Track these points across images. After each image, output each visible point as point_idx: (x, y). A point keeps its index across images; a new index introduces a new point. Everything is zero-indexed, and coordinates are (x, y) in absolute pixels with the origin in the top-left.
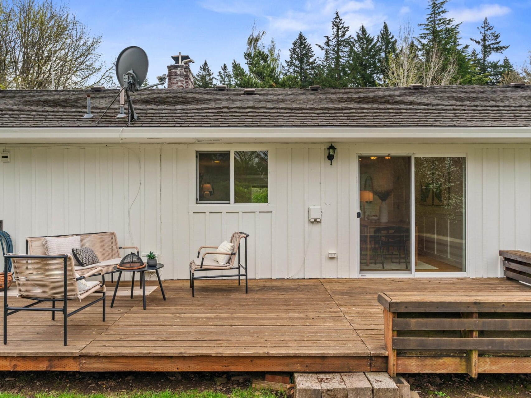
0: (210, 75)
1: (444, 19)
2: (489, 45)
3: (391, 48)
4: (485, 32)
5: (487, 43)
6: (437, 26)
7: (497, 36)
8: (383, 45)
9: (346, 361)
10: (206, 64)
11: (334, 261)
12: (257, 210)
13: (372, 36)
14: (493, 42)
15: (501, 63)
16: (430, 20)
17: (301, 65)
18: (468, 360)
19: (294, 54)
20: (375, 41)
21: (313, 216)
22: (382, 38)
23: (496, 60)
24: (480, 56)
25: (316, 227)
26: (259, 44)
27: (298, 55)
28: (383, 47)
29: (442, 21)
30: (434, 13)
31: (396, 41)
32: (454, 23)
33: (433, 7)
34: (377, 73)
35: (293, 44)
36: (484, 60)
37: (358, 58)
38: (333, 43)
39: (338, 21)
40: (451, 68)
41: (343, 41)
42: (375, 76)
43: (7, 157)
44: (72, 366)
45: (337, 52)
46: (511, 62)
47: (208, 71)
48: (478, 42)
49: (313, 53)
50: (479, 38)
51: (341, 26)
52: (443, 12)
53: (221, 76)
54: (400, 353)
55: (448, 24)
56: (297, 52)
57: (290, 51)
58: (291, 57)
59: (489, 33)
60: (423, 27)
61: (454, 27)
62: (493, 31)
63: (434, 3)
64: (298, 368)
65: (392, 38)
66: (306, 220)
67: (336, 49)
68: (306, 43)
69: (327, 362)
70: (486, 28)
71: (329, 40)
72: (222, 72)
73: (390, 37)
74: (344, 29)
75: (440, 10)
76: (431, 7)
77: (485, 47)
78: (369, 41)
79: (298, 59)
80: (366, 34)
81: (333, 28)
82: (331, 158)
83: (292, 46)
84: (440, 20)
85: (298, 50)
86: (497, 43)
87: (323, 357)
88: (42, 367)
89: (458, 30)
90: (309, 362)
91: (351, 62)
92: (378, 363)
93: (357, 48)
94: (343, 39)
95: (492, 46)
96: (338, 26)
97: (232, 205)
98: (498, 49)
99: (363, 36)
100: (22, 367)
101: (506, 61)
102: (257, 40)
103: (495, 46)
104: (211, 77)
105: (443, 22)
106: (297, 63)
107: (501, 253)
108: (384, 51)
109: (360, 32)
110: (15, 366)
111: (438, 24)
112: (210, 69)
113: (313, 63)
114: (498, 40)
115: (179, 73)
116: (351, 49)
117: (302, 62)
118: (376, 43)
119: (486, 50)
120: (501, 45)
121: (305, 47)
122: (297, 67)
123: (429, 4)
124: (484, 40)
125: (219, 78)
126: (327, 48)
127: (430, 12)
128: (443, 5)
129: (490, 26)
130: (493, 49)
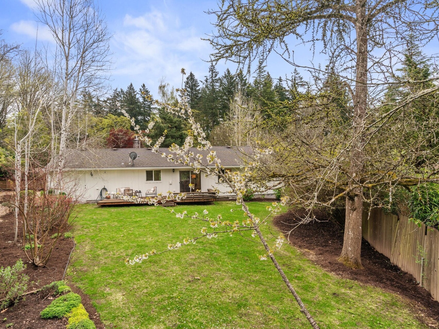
0: (134, 92)
3: (244, 83)
4: (296, 75)
5: (297, 82)
6: (261, 79)
7: (301, 78)
8: (239, 81)
10: (131, 85)
12: (159, 182)
13: (233, 75)
14: (300, 81)
17: (192, 91)
19: (187, 84)
20: (235, 78)
22: (238, 77)
26: (166, 89)
27: (189, 85)
38: (210, 80)
39: (212, 68)
41: (216, 80)
47: (133, 90)
48: (292, 81)
49: (199, 84)
51: (214, 71)
53: (141, 91)
57: (185, 82)
58: (186, 86)
62: (299, 75)
66: (169, 184)
67: (211, 84)
68: (194, 78)
70: (296, 73)
71: (207, 79)
72: (142, 89)
73: (244, 76)
74: (216, 73)
75: (263, 71)
77: (295, 84)
78: (232, 78)
79: (189, 87)
80: (230, 74)
81: (209, 72)
82: (174, 171)
83: (186, 80)
85: (189, 82)
93: (225, 81)
94: (215, 78)
95: (299, 83)
96: (212, 71)
97: (153, 181)
98: (302, 85)
99: (228, 75)
102: (164, 87)
103: (301, 83)
104: (135, 93)
106: (189, 90)
109: (227, 72)
112: (134, 88)
113: (199, 90)
114: (302, 80)
116: (221, 83)
117: (192, 89)
121: (194, 80)
122: (189, 92)
124: (295, 80)
125: (140, 93)
126: (206, 83)
128: (264, 68)
129: (298, 72)
130: (300, 85)
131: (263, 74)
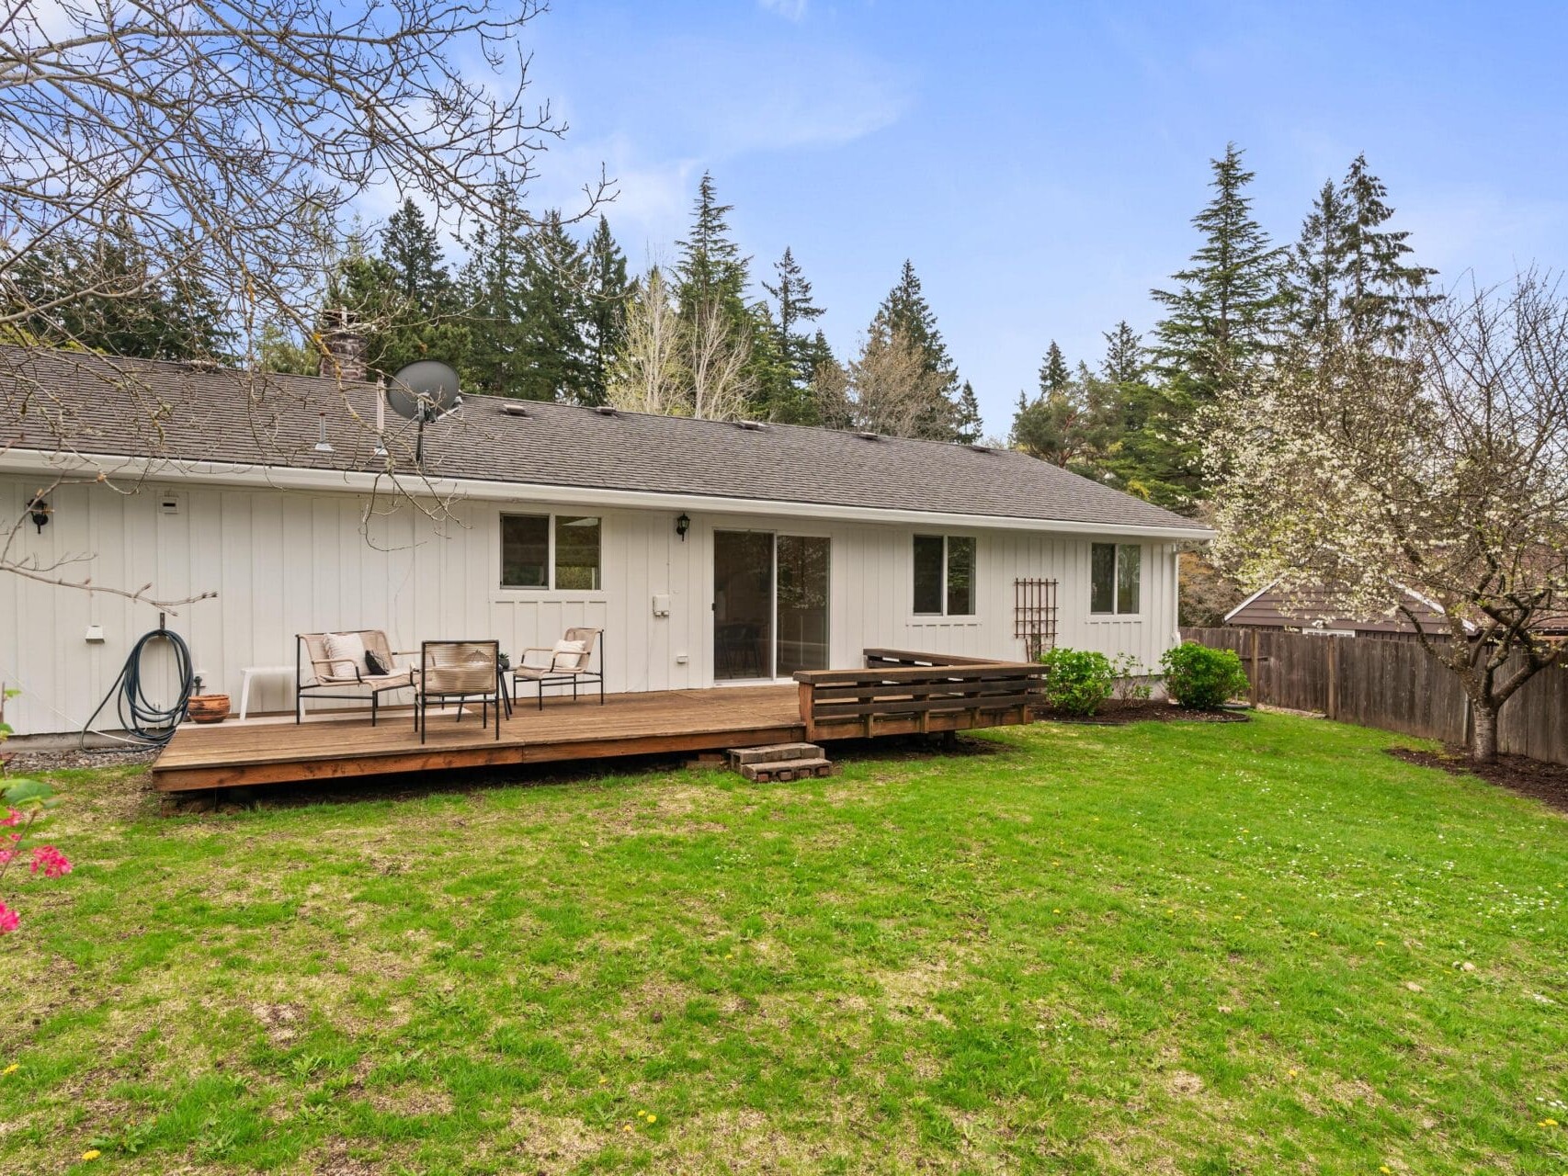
1: (722, 241)
2: (794, 302)
3: (614, 273)
4: (787, 275)
5: (791, 298)
6: (709, 253)
7: (806, 288)
8: (597, 263)
9: (771, 734)
11: (684, 667)
12: (587, 600)
13: (572, 238)
14: (800, 296)
15: (812, 339)
16: (698, 237)
17: (410, 274)
18: (866, 725)
19: (393, 244)
20: (580, 250)
21: (659, 609)
22: (596, 248)
23: (804, 334)
24: (777, 319)
25: (663, 623)
27: (402, 250)
28: (599, 268)
29: (720, 245)
30: (706, 227)
31: (624, 260)
32: (741, 254)
33: (705, 213)
34: (584, 321)
35: (391, 220)
36: (785, 330)
37: (544, 281)
38: (493, 239)
39: (503, 191)
40: (742, 350)
41: (514, 239)
42: (579, 326)
43: (173, 505)
44: (513, 759)
45: (501, 261)
46: (829, 341)
48: (773, 292)
49: (439, 252)
50: (777, 284)
51: (511, 205)
52: (722, 227)
54: (817, 723)
55: (729, 254)
56: (401, 242)
57: (383, 234)
58: (386, 251)
59: (792, 277)
60: (683, 248)
61: (739, 262)
62: (799, 276)
63: (706, 206)
64: (732, 743)
65: (617, 252)
66: (651, 613)
67: (498, 253)
68: (422, 223)
69: (756, 735)
70: (789, 269)
71: (484, 232)
73: (613, 248)
74: (518, 213)
75: (716, 223)
76: (700, 211)
77: (787, 304)
78: (569, 248)
79: (403, 257)
80: (561, 231)
81: (493, 205)
82: (681, 531)
83: (388, 225)
84: (715, 242)
85: (401, 236)
86: (807, 301)
87: (753, 731)
88: (480, 761)
89: (746, 270)
90: (739, 737)
91: (528, 287)
92: (798, 734)
93: (542, 259)
94: (514, 234)
95: (798, 304)
96: (502, 204)
97: (552, 592)
98: (808, 312)
99: (555, 235)
100: (459, 763)
101: (820, 337)
103: (804, 305)
105: (721, 248)
107: (866, 652)
108: (601, 277)
109: (549, 225)
110: (450, 762)
111: (711, 250)
113: (441, 274)
114: (809, 295)
115: (349, 348)
116: (530, 259)
117: (411, 266)
118: (583, 256)
119: (789, 311)
120: (812, 305)
121: (420, 232)
123: (696, 205)
124: (785, 289)
126: (478, 247)
127: (696, 221)
128: (722, 214)
129: (795, 265)
130: (800, 310)
131: (714, 237)
